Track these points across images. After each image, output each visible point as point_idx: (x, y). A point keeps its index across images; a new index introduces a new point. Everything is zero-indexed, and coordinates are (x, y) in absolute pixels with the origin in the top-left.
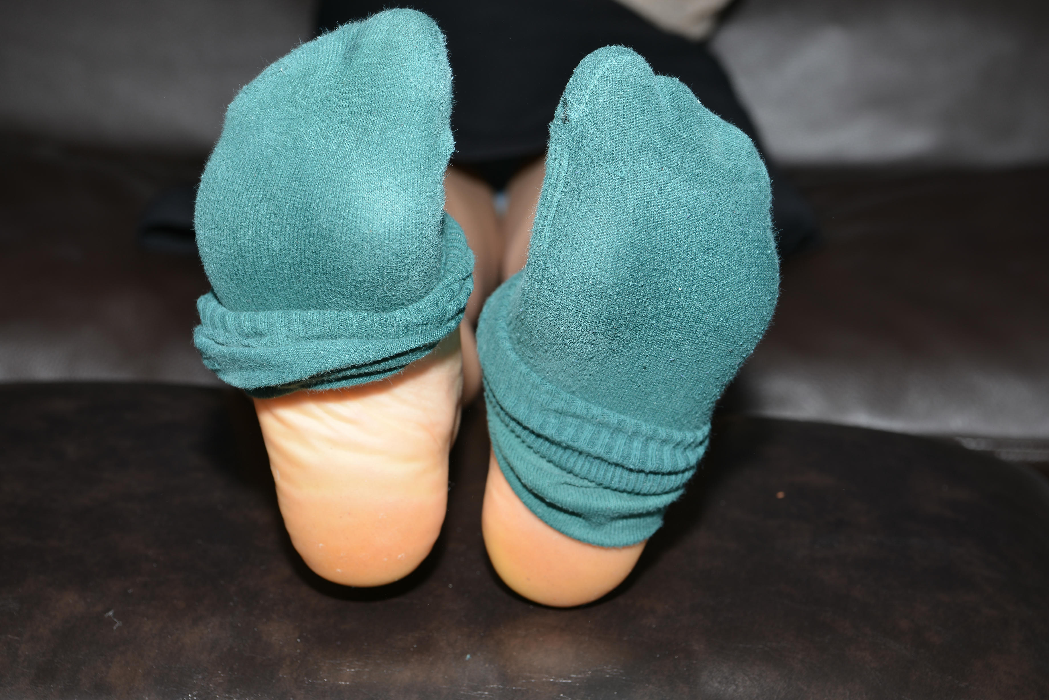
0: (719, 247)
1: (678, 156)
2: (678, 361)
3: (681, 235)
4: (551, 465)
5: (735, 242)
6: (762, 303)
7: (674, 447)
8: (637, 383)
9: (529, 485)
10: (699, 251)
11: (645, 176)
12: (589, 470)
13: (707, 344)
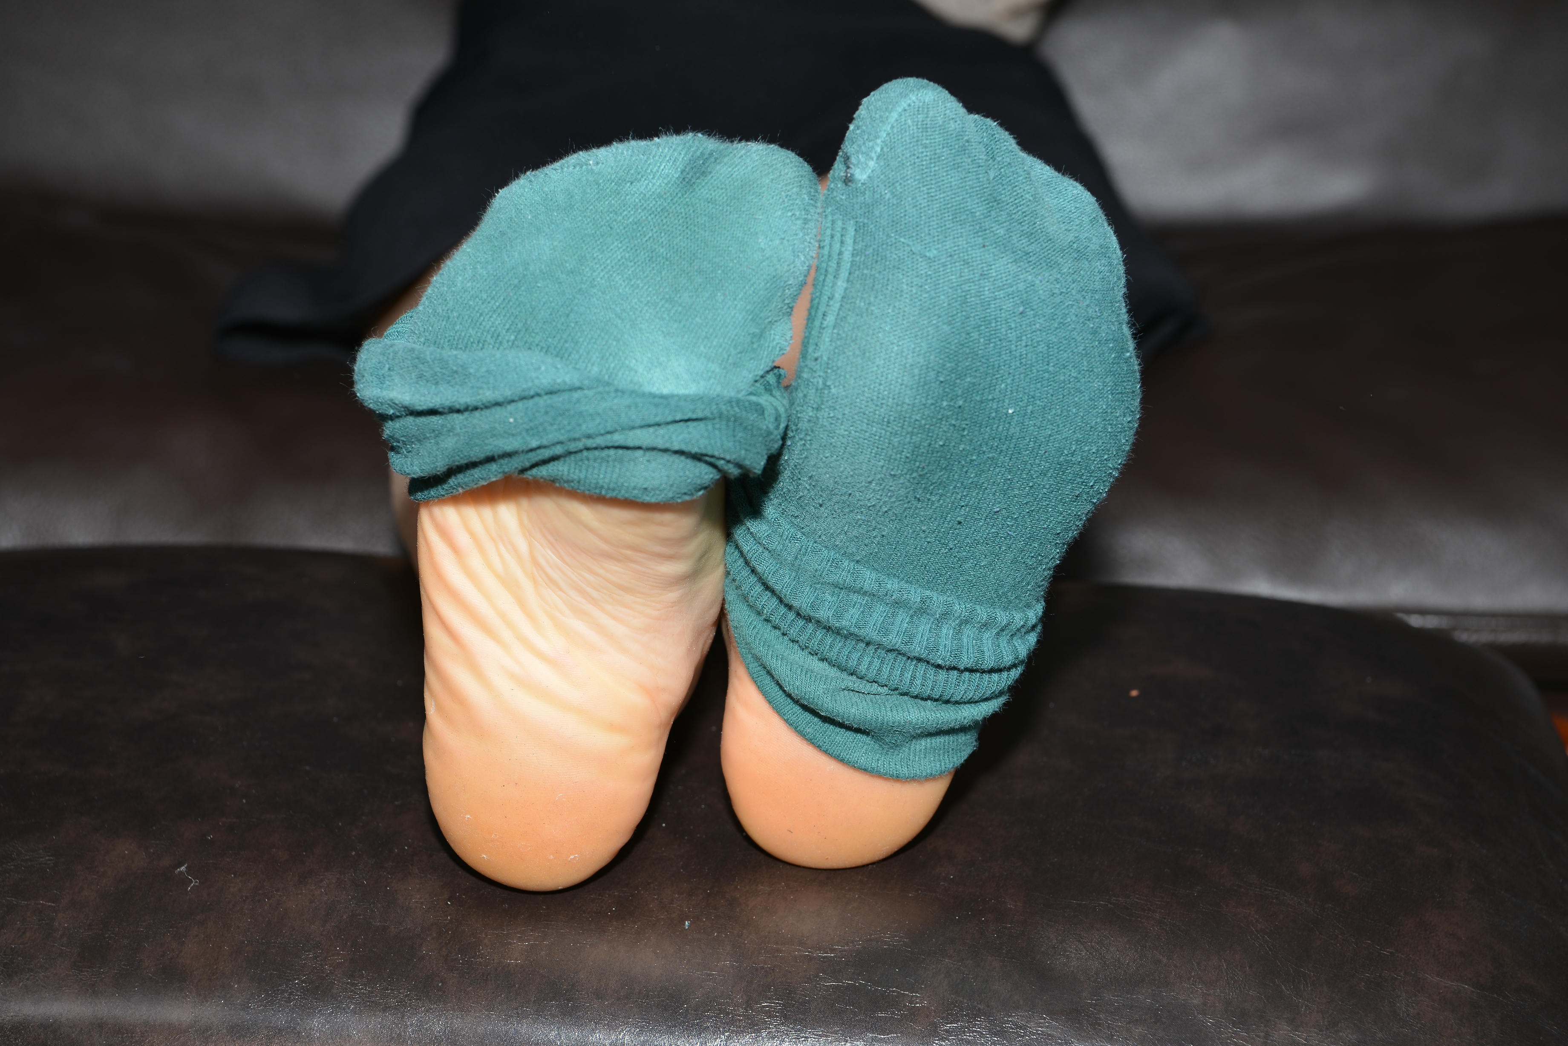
0: (1062, 352)
1: (1003, 227)
2: (1004, 511)
3: (1012, 336)
4: (825, 665)
5: (1083, 345)
6: (1120, 426)
7: (998, 634)
8: (947, 545)
9: (795, 693)
10: (1036, 358)
11: (961, 255)
12: (880, 670)
13: (1044, 487)
